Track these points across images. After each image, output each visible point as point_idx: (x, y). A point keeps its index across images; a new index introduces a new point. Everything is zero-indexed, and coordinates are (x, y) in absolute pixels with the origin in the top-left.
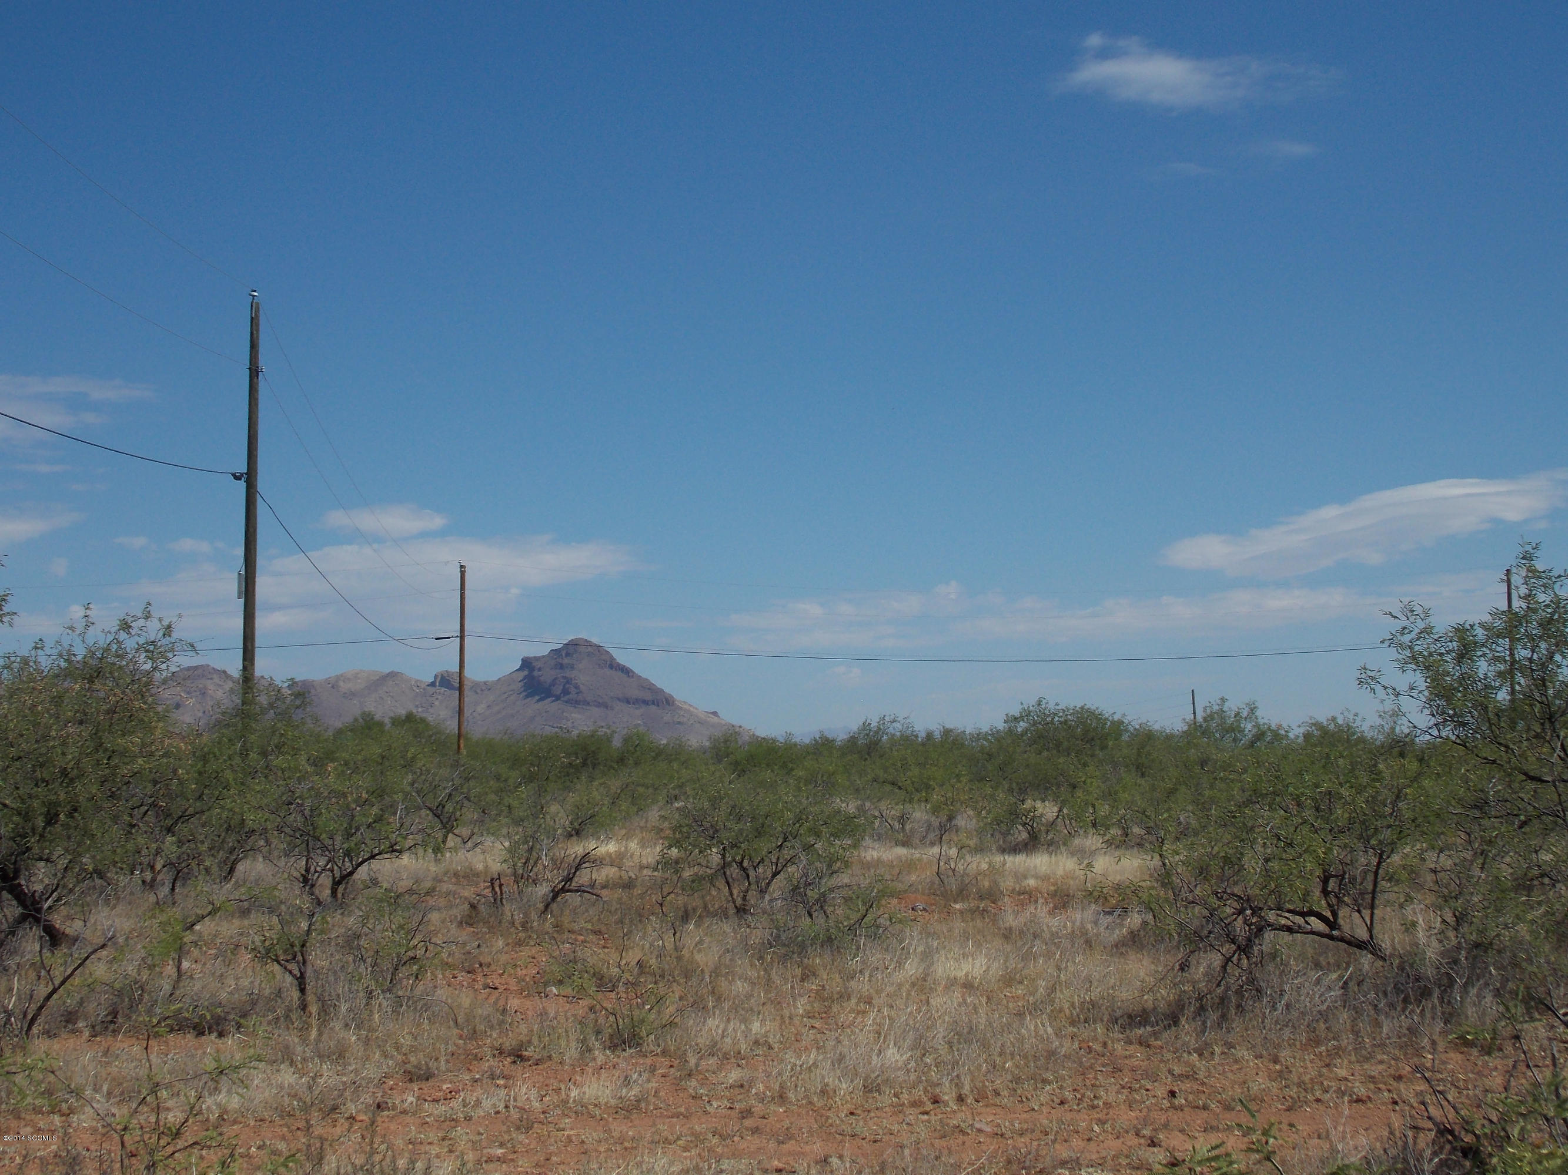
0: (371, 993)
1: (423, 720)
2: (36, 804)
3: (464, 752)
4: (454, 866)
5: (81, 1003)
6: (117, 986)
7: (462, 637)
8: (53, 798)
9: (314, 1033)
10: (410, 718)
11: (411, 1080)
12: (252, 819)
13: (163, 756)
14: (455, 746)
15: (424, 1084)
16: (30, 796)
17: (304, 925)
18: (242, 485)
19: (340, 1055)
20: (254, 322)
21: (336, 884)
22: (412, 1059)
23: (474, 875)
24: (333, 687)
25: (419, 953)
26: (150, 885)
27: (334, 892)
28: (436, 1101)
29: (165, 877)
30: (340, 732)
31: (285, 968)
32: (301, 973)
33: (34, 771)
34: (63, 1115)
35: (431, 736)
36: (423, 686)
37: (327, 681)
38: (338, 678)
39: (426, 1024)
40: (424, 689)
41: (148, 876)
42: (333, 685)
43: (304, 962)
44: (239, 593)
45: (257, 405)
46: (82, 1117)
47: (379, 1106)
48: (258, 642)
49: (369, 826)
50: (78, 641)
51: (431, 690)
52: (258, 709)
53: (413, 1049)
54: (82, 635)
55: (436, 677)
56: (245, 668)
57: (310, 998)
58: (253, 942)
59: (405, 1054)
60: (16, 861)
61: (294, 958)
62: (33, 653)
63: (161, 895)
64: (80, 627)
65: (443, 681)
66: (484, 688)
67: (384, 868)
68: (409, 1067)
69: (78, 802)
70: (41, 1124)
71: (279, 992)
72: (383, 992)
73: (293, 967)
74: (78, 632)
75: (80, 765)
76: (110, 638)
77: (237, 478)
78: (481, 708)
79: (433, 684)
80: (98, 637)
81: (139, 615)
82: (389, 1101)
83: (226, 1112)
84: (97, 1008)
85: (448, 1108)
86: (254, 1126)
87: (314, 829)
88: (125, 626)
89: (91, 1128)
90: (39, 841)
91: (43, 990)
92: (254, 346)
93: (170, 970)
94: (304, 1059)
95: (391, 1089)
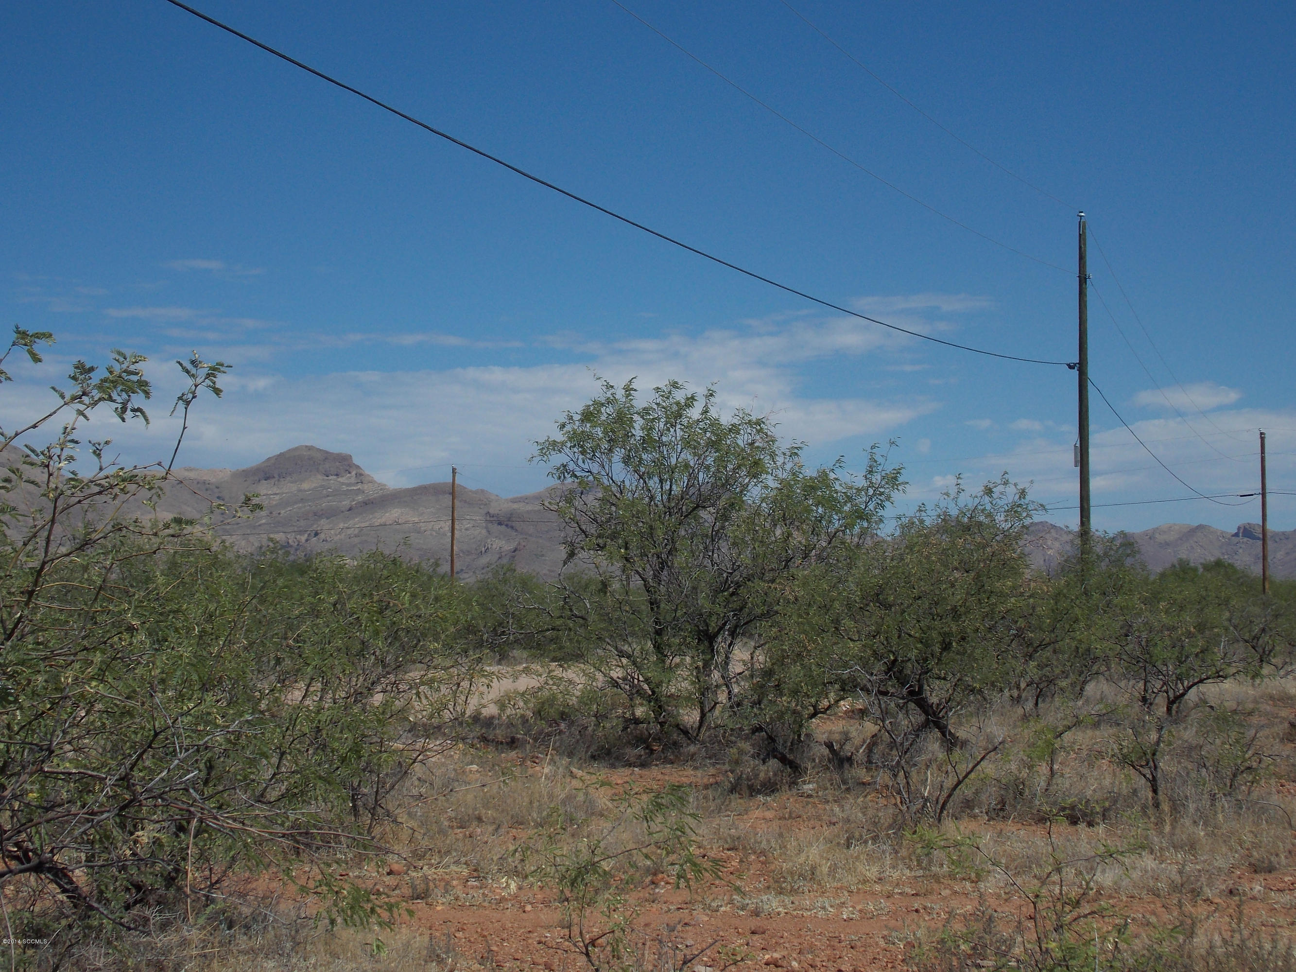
0: (1214, 796)
1: (1231, 566)
2: (934, 634)
3: (1269, 592)
4: (1269, 690)
5: (977, 793)
6: (1004, 781)
7: (1264, 495)
8: (946, 629)
9: (1167, 828)
10: (1218, 564)
11: (1255, 872)
12: (1098, 648)
13: (1030, 597)
14: (1260, 588)
15: (1267, 876)
16: (929, 628)
17: (1154, 736)
18: (1075, 373)
19: (1192, 846)
20: (1082, 238)
21: (1171, 703)
22: (1255, 854)
23: (1288, 699)
24: (1150, 538)
25: (1255, 765)
26: (1017, 700)
27: (1169, 710)
28: (1280, 890)
29: (1029, 695)
30: (1163, 575)
31: (1140, 772)
32: (1153, 777)
33: (931, 608)
34: (972, 882)
35: (1239, 579)
36: (1229, 536)
37: (1146, 534)
38: (1155, 530)
39: (1264, 825)
40: (1229, 539)
41: (1015, 693)
42: (1150, 536)
43: (1156, 767)
44: (1076, 462)
45: (1086, 306)
46: (988, 885)
47: (1231, 892)
48: (1093, 501)
49: (1197, 655)
50: (952, 505)
51: (1235, 540)
52: (1095, 557)
53: (1256, 846)
54: (955, 499)
55: (1239, 528)
56: (1082, 523)
57: (1161, 796)
58: (1112, 750)
59: (1248, 849)
60: (919, 679)
61: (1147, 764)
62: (918, 514)
63: (1028, 709)
64: (953, 492)
65: (1246, 532)
66: (1282, 537)
67: (1211, 690)
68: (1252, 860)
69: (966, 633)
70: (956, 888)
71: (1135, 792)
72: (1225, 795)
73: (1147, 771)
74: (952, 497)
75: (967, 604)
76: (977, 501)
77: (1071, 367)
78: (1280, 555)
79: (1236, 535)
80: (965, 500)
81: (999, 482)
82: (1240, 888)
83: (1103, 888)
84: (990, 797)
85: (1292, 898)
86: (1127, 902)
87: (1151, 657)
88: (989, 491)
89: (995, 893)
90: (937, 664)
91: (950, 782)
92: (1082, 258)
93: (1044, 769)
94: (1161, 848)
95: (1240, 878)
